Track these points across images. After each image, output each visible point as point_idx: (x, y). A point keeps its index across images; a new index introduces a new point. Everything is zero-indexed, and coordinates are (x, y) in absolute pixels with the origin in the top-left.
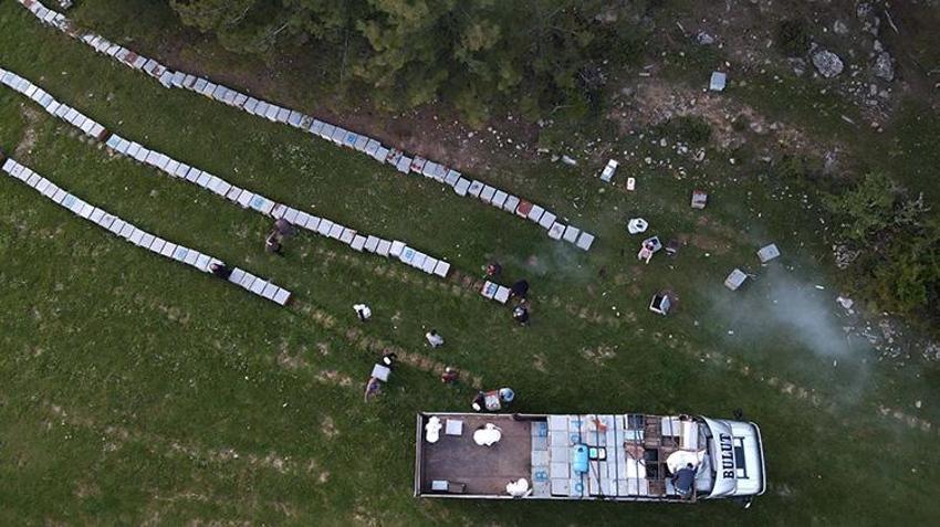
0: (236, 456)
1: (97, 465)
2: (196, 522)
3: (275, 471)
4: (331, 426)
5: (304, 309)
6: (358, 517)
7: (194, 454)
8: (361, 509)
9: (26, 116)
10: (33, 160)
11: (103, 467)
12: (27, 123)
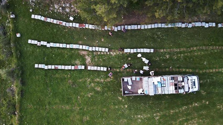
0: (186, 107)
1: (157, 123)
2: (185, 124)
3: (197, 106)
4: (203, 92)
5: (183, 70)
6: (218, 107)
7: (177, 111)
8: (218, 105)
9: (83, 54)
10: (93, 64)
11: (158, 123)
12: (84, 55)
